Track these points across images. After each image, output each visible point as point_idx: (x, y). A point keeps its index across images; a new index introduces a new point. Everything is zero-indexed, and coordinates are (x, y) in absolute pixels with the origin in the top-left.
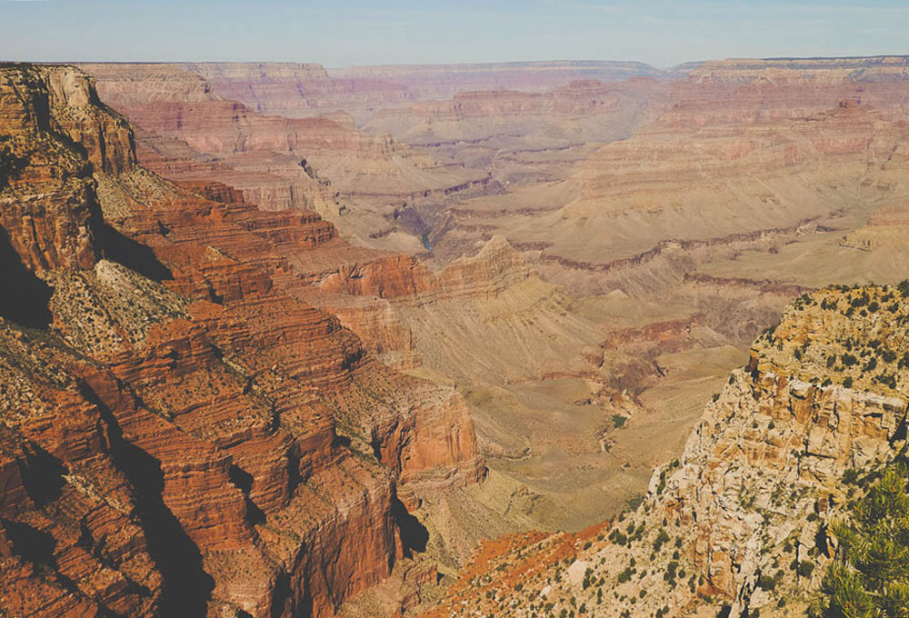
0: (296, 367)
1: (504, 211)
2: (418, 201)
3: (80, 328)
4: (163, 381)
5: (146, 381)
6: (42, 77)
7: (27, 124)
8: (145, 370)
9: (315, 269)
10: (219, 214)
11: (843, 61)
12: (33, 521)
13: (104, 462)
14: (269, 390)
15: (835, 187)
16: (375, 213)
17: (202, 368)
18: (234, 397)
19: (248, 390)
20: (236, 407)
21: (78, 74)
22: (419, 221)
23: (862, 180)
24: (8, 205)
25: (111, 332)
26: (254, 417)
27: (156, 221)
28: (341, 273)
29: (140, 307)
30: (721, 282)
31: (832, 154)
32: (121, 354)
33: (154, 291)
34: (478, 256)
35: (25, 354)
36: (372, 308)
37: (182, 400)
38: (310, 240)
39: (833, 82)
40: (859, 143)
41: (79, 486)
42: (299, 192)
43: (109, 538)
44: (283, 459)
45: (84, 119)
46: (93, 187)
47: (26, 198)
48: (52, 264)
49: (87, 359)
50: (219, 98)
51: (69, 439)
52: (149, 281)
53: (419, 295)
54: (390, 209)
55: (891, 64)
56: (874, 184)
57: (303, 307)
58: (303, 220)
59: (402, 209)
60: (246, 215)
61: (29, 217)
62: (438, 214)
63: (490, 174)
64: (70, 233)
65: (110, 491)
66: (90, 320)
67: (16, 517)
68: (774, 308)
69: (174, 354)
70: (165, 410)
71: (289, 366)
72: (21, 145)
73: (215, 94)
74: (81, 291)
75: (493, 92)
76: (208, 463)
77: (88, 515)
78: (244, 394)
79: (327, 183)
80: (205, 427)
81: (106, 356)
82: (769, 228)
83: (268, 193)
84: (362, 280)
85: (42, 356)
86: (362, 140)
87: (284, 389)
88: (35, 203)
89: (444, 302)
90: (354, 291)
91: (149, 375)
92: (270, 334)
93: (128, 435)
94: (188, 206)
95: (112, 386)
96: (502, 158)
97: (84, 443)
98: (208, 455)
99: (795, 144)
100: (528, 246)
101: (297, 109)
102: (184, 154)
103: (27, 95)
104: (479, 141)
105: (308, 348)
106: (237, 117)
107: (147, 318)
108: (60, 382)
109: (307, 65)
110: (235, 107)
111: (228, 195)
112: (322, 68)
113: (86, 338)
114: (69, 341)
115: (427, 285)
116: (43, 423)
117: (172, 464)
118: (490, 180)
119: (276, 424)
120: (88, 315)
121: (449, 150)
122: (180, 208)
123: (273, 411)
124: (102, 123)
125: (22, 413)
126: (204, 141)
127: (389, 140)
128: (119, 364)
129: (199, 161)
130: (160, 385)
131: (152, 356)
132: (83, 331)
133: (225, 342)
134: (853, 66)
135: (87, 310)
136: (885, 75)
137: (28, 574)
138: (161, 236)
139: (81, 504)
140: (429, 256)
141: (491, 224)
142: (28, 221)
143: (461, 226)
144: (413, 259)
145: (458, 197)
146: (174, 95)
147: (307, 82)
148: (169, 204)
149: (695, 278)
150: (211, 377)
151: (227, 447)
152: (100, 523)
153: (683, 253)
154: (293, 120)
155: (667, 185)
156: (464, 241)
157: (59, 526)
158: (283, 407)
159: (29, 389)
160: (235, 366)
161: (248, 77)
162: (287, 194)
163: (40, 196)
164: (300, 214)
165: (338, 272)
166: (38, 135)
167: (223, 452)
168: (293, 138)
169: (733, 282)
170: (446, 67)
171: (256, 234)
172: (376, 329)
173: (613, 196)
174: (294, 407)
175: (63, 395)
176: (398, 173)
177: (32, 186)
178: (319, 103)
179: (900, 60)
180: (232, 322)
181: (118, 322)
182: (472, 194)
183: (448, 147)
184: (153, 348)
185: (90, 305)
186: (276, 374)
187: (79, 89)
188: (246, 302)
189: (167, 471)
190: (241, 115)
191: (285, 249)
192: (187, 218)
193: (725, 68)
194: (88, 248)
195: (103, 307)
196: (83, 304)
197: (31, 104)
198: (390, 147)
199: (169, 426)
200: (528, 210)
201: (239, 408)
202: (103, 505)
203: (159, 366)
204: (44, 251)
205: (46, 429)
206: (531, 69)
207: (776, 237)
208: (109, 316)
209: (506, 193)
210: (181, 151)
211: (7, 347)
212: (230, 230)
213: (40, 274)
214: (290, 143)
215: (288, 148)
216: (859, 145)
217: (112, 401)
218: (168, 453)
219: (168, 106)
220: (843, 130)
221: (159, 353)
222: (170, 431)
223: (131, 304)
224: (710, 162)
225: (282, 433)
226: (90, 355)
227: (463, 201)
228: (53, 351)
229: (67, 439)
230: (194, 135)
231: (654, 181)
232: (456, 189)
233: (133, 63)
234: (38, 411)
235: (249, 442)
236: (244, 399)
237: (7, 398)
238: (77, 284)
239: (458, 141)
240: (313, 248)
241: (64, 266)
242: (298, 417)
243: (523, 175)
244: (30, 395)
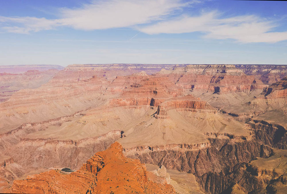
11: (104, 65)
15: (90, 101)
23: (98, 98)
30: (33, 140)
31: (90, 91)
39: (99, 70)
40: (98, 87)
55: (116, 66)
56: (101, 99)
68: (49, 149)
82: (64, 116)
99: (78, 89)
134: (107, 66)
136: (114, 68)
149: (24, 139)
153: (32, 128)
155: (31, 104)
169: (38, 140)
173: (9, 109)
179: (118, 65)
193: (73, 67)
207: (66, 119)
216: (98, 88)
220: (93, 84)
224: (47, 96)
231: (27, 103)
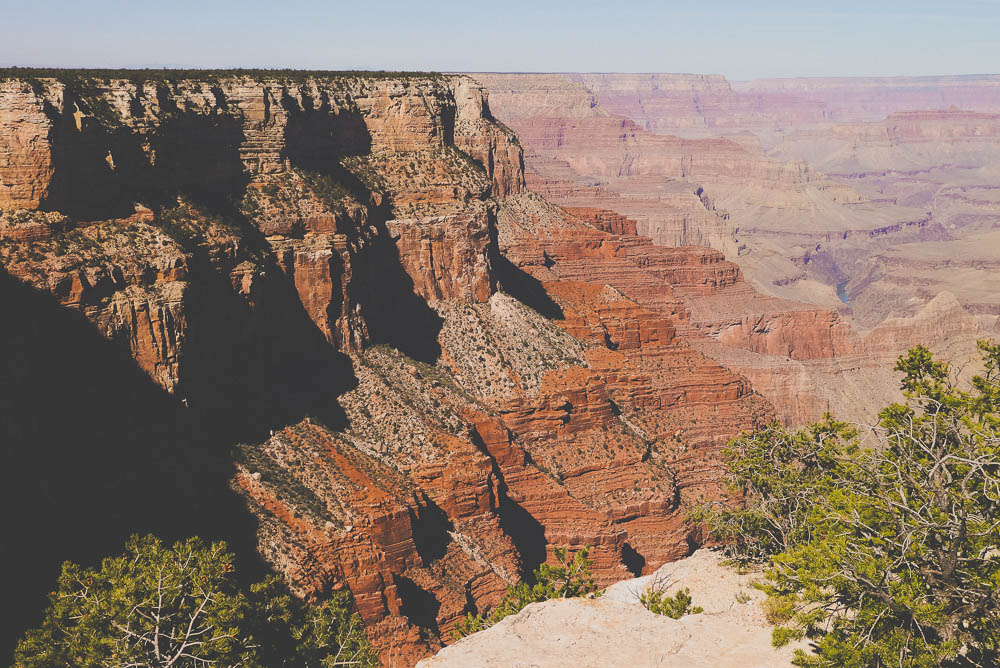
0: (697, 435)
1: (948, 262)
2: (835, 244)
3: (470, 368)
4: (554, 436)
5: (536, 434)
6: (451, 88)
7: (433, 139)
8: (536, 422)
9: (714, 318)
10: (611, 247)
12: (419, 579)
13: (491, 522)
14: (670, 459)
16: (781, 255)
17: (597, 426)
18: (631, 464)
19: (647, 456)
20: (631, 475)
21: (473, 85)
22: (835, 269)
24: (408, 227)
25: (504, 375)
26: (653, 490)
27: (542, 252)
28: (744, 326)
29: (535, 350)
32: (512, 401)
33: (549, 332)
34: (918, 317)
35: (418, 392)
36: (782, 371)
37: (573, 460)
38: (709, 284)
41: (465, 547)
42: (692, 226)
43: (492, 609)
44: (682, 544)
45: (475, 135)
46: (494, 210)
47: (427, 220)
48: (446, 294)
49: (478, 403)
50: (606, 113)
51: (459, 492)
52: (545, 320)
53: (838, 359)
54: (800, 252)
57: (709, 363)
58: (704, 260)
59: (814, 252)
60: (638, 250)
61: (428, 241)
62: (859, 261)
63: (930, 214)
64: (468, 261)
65: (496, 556)
66: (482, 359)
67: (403, 572)
69: (568, 407)
70: (554, 471)
71: (688, 432)
72: (425, 162)
73: (604, 110)
74: (474, 326)
75: (940, 112)
76: (599, 538)
77: (473, 580)
78: (643, 461)
79: (725, 217)
80: (597, 495)
81: (496, 402)
83: (658, 225)
84: (768, 336)
85: (435, 396)
86: (771, 167)
87: (688, 460)
88: (435, 226)
89: (869, 370)
90: (757, 348)
91: (539, 428)
92: (669, 392)
93: (515, 495)
94: (578, 236)
95: (504, 437)
96: (947, 195)
97: (472, 499)
98: (600, 528)
100: (980, 308)
101: (692, 127)
102: (564, 176)
103: (435, 107)
104: (917, 172)
105: (713, 413)
106: (625, 136)
107: (541, 362)
108: (451, 426)
109: (707, 76)
110: (624, 124)
111: (620, 225)
112: (726, 81)
113: (477, 379)
114: (458, 381)
115: (849, 349)
116: (433, 471)
117: (559, 534)
118: (930, 223)
119: (676, 502)
120: (479, 354)
121: (876, 182)
122: (568, 237)
123: (674, 485)
124: (493, 140)
125: (413, 457)
126: (585, 161)
127: (803, 167)
128: (509, 412)
129: (582, 184)
130: (550, 440)
131: (545, 407)
132: (473, 371)
133: (623, 398)
135: (479, 348)
137: (415, 639)
138: (545, 268)
139: (466, 567)
140: (847, 311)
141: (929, 277)
142: (426, 245)
143: (890, 278)
144: (834, 315)
145: (887, 242)
146: (557, 110)
147: (705, 97)
148: (556, 233)
150: (607, 438)
151: (620, 522)
152: (485, 592)
154: (690, 141)
156: (892, 296)
157: (444, 588)
158: (685, 481)
159: (421, 431)
160: (633, 427)
161: (638, 91)
162: (679, 227)
163: (441, 218)
164: (700, 252)
165: (740, 323)
166: (443, 151)
167: (618, 527)
168: (687, 162)
170: (877, 80)
171: (652, 272)
172: (785, 397)
174: (698, 483)
175: (455, 441)
176: (812, 208)
177: (433, 207)
178: (719, 121)
180: (633, 376)
181: (510, 364)
182: (906, 238)
183: (876, 178)
184: (547, 398)
185: (482, 343)
186: (679, 441)
187: (472, 101)
188: (644, 352)
189: (553, 540)
190: (629, 133)
191: (679, 292)
192: (576, 250)
194: (485, 279)
195: (495, 346)
196: (475, 340)
197: (438, 117)
198: (804, 176)
199: (559, 489)
200: (981, 263)
201: (635, 477)
202: (489, 572)
203: (551, 419)
204: (439, 279)
205: (435, 478)
206: (990, 84)
208: (502, 357)
209: (951, 239)
210: (562, 174)
211: (401, 383)
212: (622, 267)
213: (433, 303)
214: (684, 169)
215: (680, 174)
217: (501, 453)
218: (556, 520)
219: (549, 122)
221: (553, 404)
222: (560, 495)
223: (526, 345)
225: (683, 514)
226: (479, 398)
227: (894, 247)
228: (445, 391)
229: (455, 492)
230: (574, 155)
232: (884, 230)
233: (515, 73)
234: (429, 457)
235: (643, 519)
236: (642, 467)
237: (399, 439)
238: (471, 318)
239: (889, 172)
240: (712, 293)
241: (458, 297)
242: (702, 496)
243: (974, 217)
244: (422, 438)
